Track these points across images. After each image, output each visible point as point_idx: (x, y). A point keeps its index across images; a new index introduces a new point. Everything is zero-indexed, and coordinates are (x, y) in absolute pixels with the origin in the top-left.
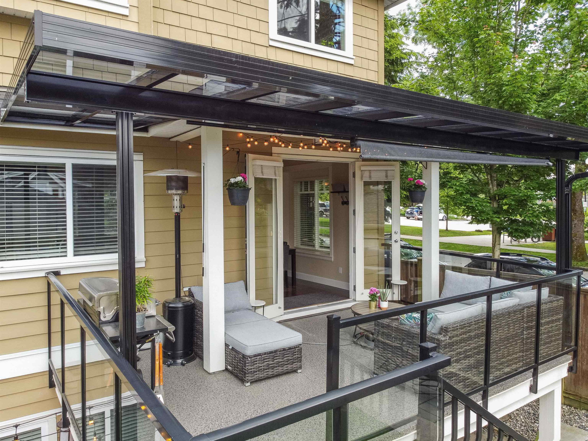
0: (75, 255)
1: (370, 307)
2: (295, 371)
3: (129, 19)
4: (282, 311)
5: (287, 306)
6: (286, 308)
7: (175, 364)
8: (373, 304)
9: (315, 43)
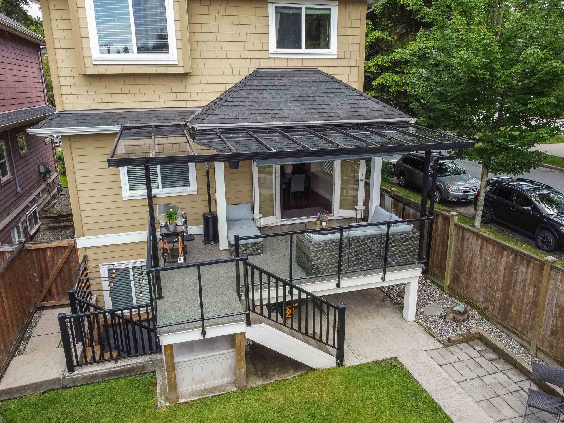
0: (163, 188)
1: (316, 224)
2: (260, 254)
3: (178, 66)
4: (279, 219)
5: (282, 217)
6: (282, 218)
7: (208, 243)
8: (319, 223)
9: (305, 48)
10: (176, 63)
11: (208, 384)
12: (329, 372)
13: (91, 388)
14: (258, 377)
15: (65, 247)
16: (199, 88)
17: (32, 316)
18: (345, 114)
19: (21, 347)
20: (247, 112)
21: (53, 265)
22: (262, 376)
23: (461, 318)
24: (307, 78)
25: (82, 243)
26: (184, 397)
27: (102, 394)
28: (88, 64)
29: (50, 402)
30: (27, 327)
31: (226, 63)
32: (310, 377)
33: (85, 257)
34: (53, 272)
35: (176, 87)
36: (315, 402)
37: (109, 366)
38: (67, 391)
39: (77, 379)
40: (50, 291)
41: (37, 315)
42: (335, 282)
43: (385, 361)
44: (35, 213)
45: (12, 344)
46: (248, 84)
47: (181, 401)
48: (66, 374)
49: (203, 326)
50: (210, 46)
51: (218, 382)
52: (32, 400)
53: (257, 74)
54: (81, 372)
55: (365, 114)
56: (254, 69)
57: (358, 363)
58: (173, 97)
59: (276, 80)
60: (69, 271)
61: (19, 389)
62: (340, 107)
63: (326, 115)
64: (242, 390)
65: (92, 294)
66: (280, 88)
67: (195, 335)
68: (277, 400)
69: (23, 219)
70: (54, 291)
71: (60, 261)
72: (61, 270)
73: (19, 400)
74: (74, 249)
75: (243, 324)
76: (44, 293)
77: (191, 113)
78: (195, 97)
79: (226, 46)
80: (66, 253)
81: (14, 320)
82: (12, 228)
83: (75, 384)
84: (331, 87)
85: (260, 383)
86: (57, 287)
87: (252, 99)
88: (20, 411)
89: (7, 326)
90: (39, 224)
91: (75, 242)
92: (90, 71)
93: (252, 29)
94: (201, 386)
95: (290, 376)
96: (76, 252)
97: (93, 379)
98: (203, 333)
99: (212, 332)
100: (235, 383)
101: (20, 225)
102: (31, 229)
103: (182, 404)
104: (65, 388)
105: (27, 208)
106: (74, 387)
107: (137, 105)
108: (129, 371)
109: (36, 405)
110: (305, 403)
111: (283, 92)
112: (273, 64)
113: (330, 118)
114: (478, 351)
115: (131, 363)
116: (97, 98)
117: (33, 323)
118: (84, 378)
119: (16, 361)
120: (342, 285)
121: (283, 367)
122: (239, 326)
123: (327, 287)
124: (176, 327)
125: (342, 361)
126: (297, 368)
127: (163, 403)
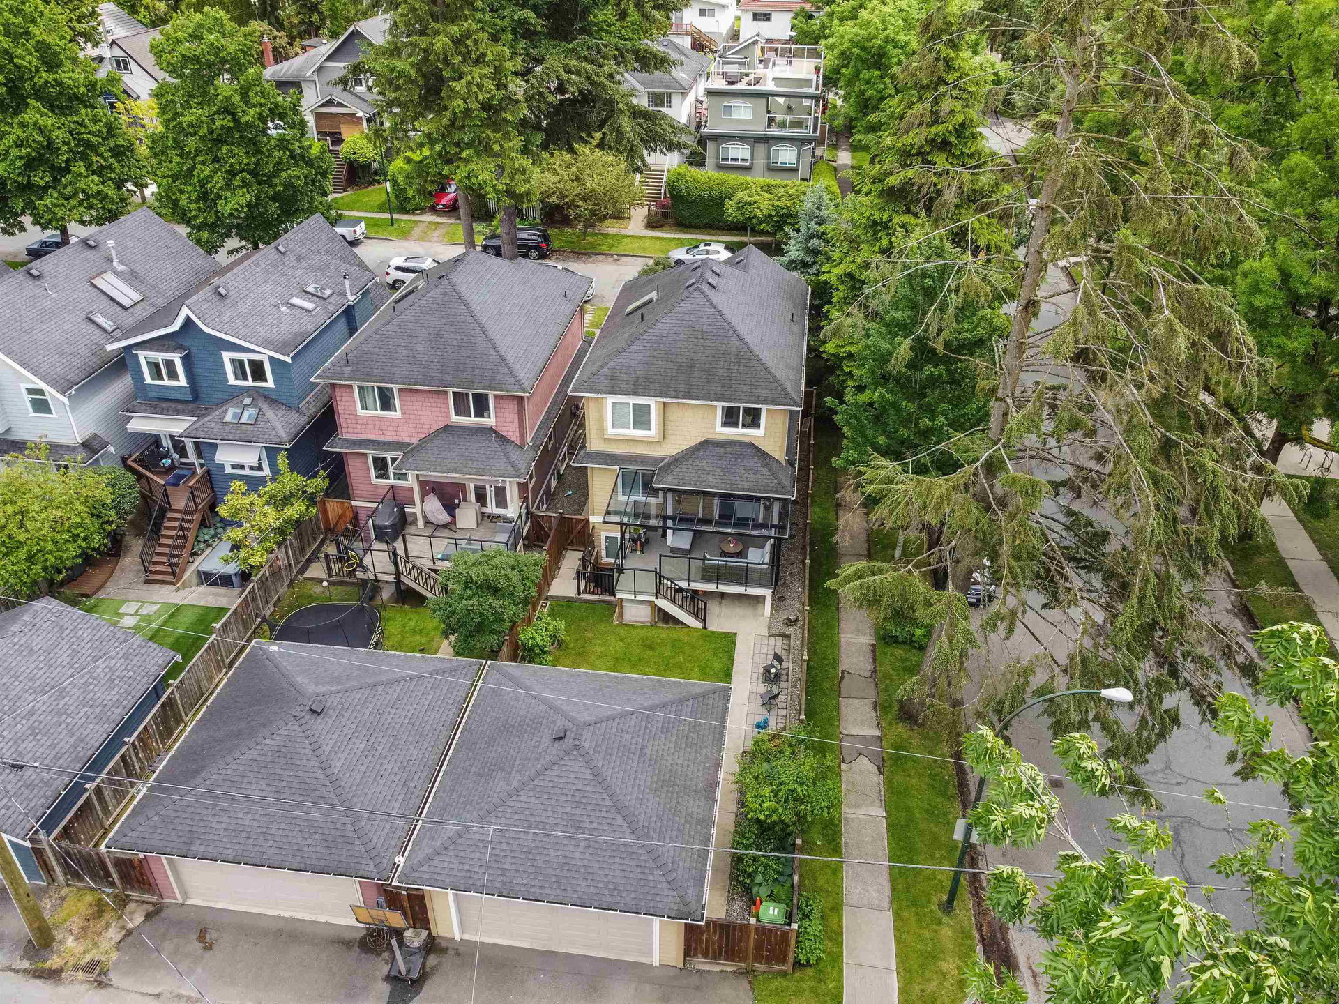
9: (742, 428)
10: (654, 436)
11: (638, 619)
12: (697, 630)
13: (587, 606)
14: (663, 622)
15: (583, 520)
16: (670, 445)
17: (563, 553)
18: (748, 487)
20: (687, 478)
21: (577, 529)
23: (789, 624)
24: (738, 450)
25: (591, 519)
26: (626, 621)
27: (590, 610)
28: (605, 433)
29: (569, 607)
31: (688, 434)
32: (687, 629)
33: (593, 527)
34: (575, 532)
35: (654, 446)
36: (680, 640)
37: (596, 597)
38: (576, 604)
39: (581, 599)
40: (574, 540)
41: (566, 553)
42: (716, 586)
43: (728, 633)
46: (697, 452)
47: (623, 623)
48: (577, 596)
49: (635, 594)
50: (678, 424)
51: (642, 619)
52: (563, 604)
53: (706, 443)
54: (584, 596)
55: (762, 488)
56: (705, 439)
57: (714, 630)
58: (653, 450)
59: (716, 449)
60: (585, 533)
61: (557, 597)
63: (735, 486)
64: (652, 626)
65: (595, 548)
66: (716, 458)
67: (632, 597)
70: (577, 540)
71: (580, 527)
72: (580, 532)
73: (558, 602)
74: (588, 521)
75: (654, 597)
77: (663, 459)
79: (688, 425)
80: (583, 523)
83: (580, 601)
84: (751, 461)
85: (662, 625)
87: (693, 467)
91: (588, 518)
92: (606, 436)
93: (705, 419)
94: (634, 619)
95: (677, 627)
96: (588, 523)
97: (588, 601)
98: (635, 597)
99: (639, 597)
100: (651, 622)
104: (576, 602)
106: (580, 603)
108: (606, 602)
109: (564, 606)
110: (675, 640)
111: (716, 461)
112: (718, 437)
113: (737, 489)
114: (781, 642)
115: (608, 599)
117: (564, 558)
118: (584, 600)
119: (556, 579)
120: (719, 588)
121: (677, 621)
122: (652, 599)
123: (711, 587)
124: (623, 591)
125: (705, 627)
126: (683, 624)
127: (616, 621)
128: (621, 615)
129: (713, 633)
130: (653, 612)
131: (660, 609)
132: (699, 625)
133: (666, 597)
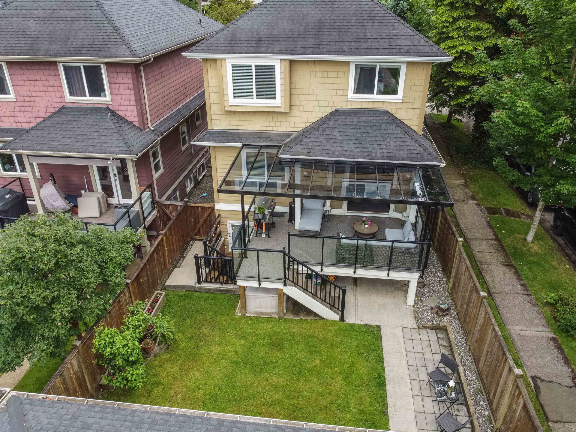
3: (281, 107)
4: (346, 211)
6: (348, 210)
7: (291, 222)
8: (363, 224)
9: (377, 94)
10: (280, 105)
11: (264, 310)
12: (333, 323)
13: (208, 295)
14: (293, 314)
15: (209, 208)
16: (296, 119)
17: (189, 243)
18: (389, 155)
19: (180, 262)
20: (318, 148)
21: (202, 217)
22: (294, 314)
23: (441, 313)
24: (373, 118)
25: (218, 207)
26: (249, 313)
27: (212, 300)
28: (226, 105)
29: (187, 297)
30: (185, 250)
31: (316, 103)
32: (321, 322)
33: (219, 215)
34: (202, 220)
35: (280, 118)
36: (314, 336)
37: (218, 286)
38: (196, 294)
39: (201, 288)
40: (199, 231)
41: (191, 243)
42: (353, 270)
43: (371, 326)
44: (203, 164)
45: (175, 260)
46: (327, 122)
47: (247, 315)
48: (197, 285)
49: (259, 281)
50: (306, 92)
51: (269, 310)
52: (180, 293)
53: (336, 113)
54: (205, 285)
55: (405, 156)
56: (336, 108)
57: (354, 322)
58: (278, 124)
59: (348, 119)
60: (210, 221)
61: (175, 287)
62: (388, 147)
63: (373, 154)
64: (280, 318)
65: (221, 237)
66: (349, 127)
67: (255, 284)
68: (294, 329)
69: (194, 172)
70: (201, 231)
71: (206, 215)
72: (205, 221)
73: (175, 292)
74: (213, 209)
75: (282, 285)
76: (196, 231)
77: (289, 135)
78: (292, 125)
79: (316, 92)
80: (209, 212)
81: (178, 247)
82: (187, 179)
83: (201, 291)
84: (388, 128)
85: (292, 317)
86: (203, 230)
87: (324, 136)
88: (174, 298)
89: (174, 250)
90: (206, 171)
91: (214, 206)
92: (228, 109)
93: (336, 81)
94: (259, 310)
95: (309, 319)
96: (214, 212)
97: (209, 290)
98: (260, 284)
99: (264, 285)
100: (278, 313)
101: (192, 175)
102: (199, 175)
103: (247, 317)
104: (196, 291)
105: (198, 162)
106: (200, 292)
107: (255, 128)
108: (227, 291)
109: (181, 296)
110: (308, 335)
111: (349, 130)
112: (350, 105)
113: (376, 157)
114: (438, 337)
115: (229, 287)
116: (232, 123)
117: (189, 248)
118: (205, 289)
119: (176, 270)
120: (357, 273)
121: (309, 312)
122: (280, 286)
123: (347, 272)
124: (245, 278)
125: (342, 319)
126: (316, 315)
127: (238, 313)
128: (244, 306)
129: (352, 326)
130: (280, 302)
131: (289, 298)
132: (335, 317)
133: (296, 285)
